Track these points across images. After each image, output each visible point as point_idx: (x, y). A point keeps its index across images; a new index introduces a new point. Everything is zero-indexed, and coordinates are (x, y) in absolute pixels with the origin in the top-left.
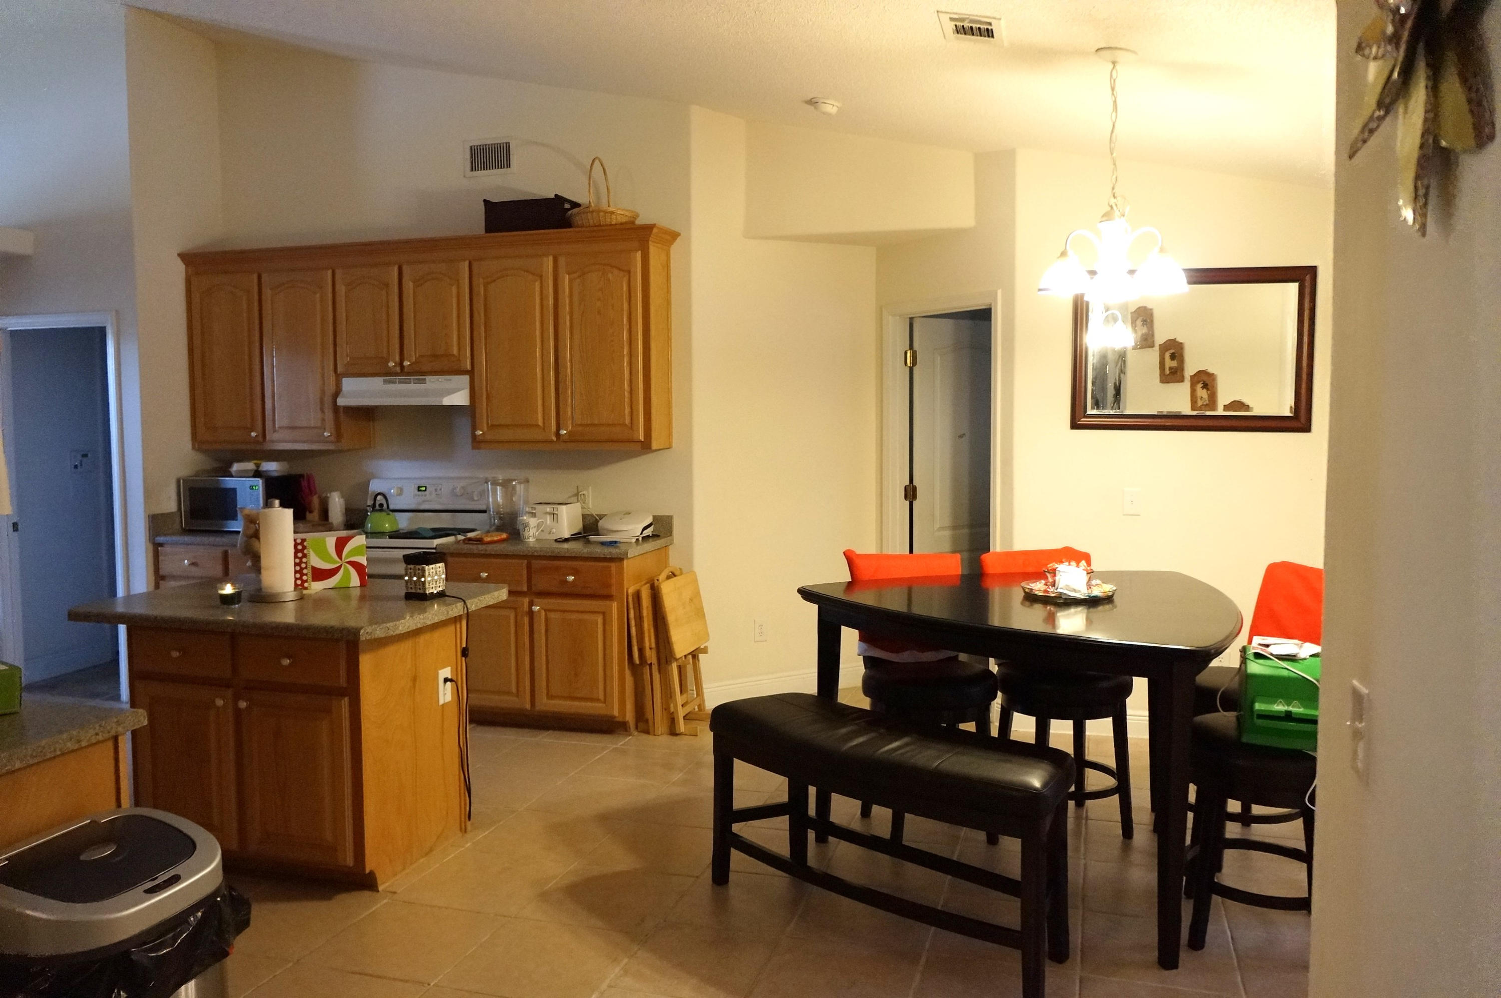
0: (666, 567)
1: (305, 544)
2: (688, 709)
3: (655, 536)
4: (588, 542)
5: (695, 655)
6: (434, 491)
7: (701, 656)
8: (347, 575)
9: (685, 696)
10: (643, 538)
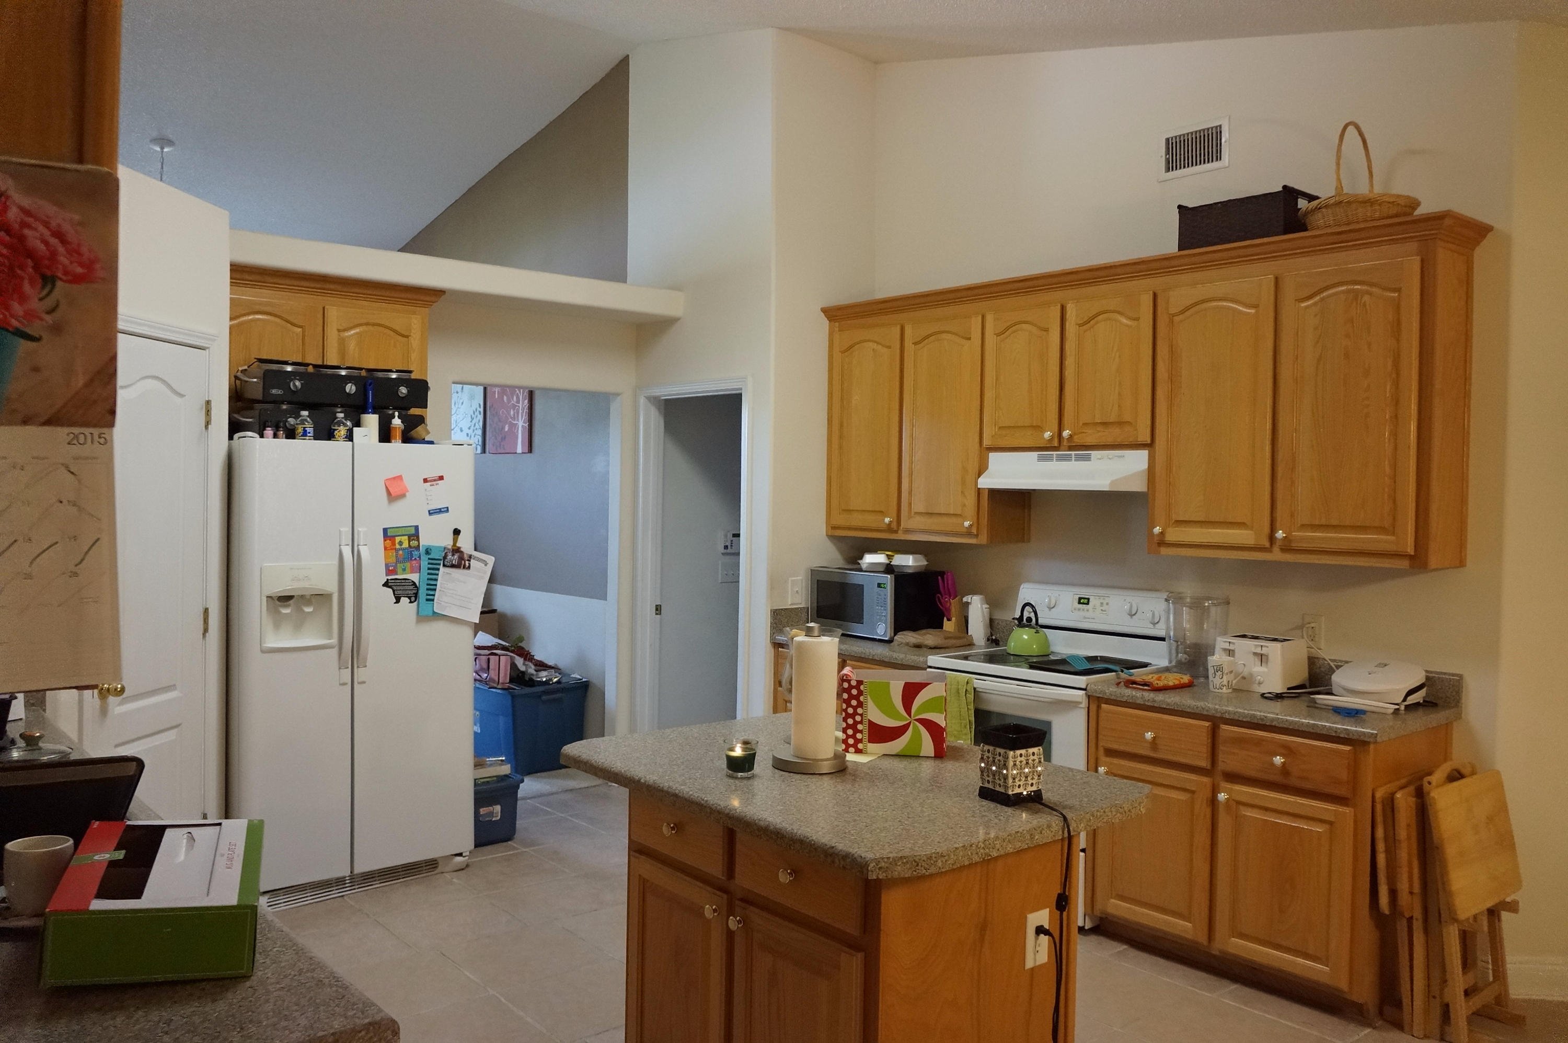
0: (1445, 760)
1: (862, 687)
2: (1477, 1001)
3: (1429, 704)
4: (1313, 705)
5: (1493, 913)
6: (1099, 604)
7: (1505, 915)
8: (917, 738)
9: (1471, 975)
10: (1406, 706)
